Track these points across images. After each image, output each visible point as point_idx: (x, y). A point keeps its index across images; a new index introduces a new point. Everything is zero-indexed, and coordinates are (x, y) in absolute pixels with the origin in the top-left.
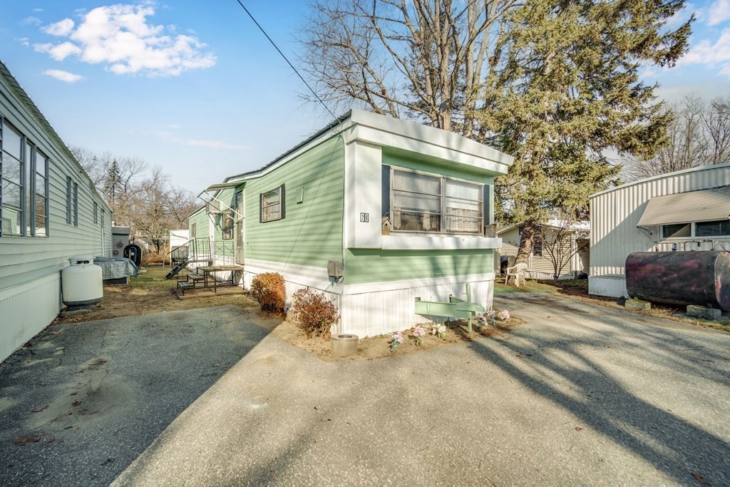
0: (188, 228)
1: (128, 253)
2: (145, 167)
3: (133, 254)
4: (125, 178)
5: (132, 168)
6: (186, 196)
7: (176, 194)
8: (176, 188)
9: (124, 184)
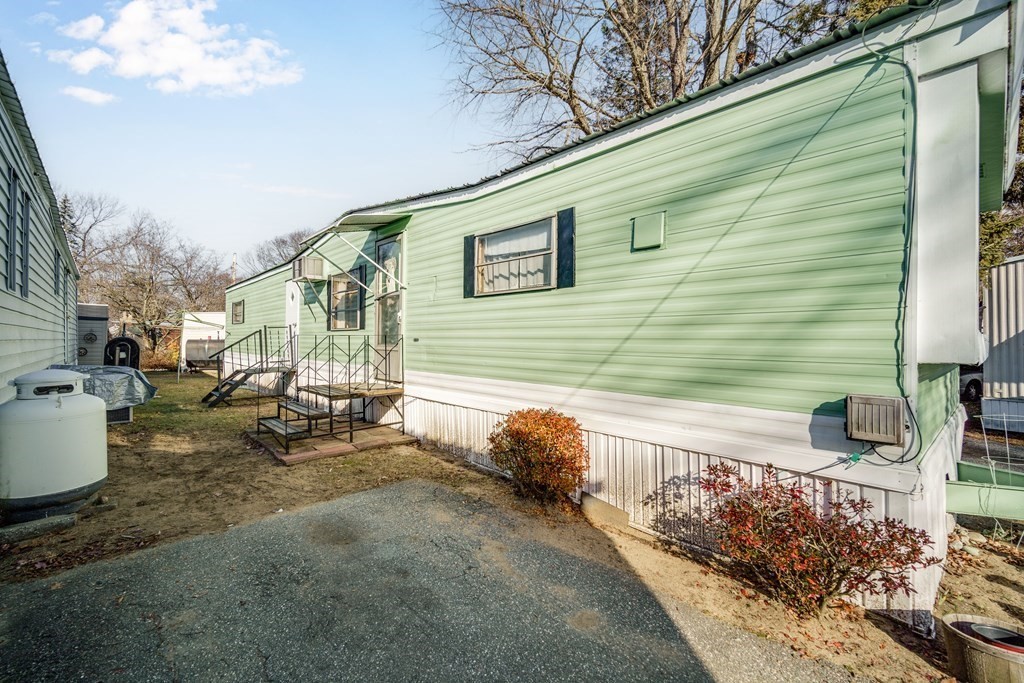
0: (224, 310)
1: (114, 354)
2: (119, 211)
3: (123, 355)
4: (83, 227)
5: (97, 213)
6: (204, 256)
7: (185, 252)
8: (187, 244)
9: (82, 236)
